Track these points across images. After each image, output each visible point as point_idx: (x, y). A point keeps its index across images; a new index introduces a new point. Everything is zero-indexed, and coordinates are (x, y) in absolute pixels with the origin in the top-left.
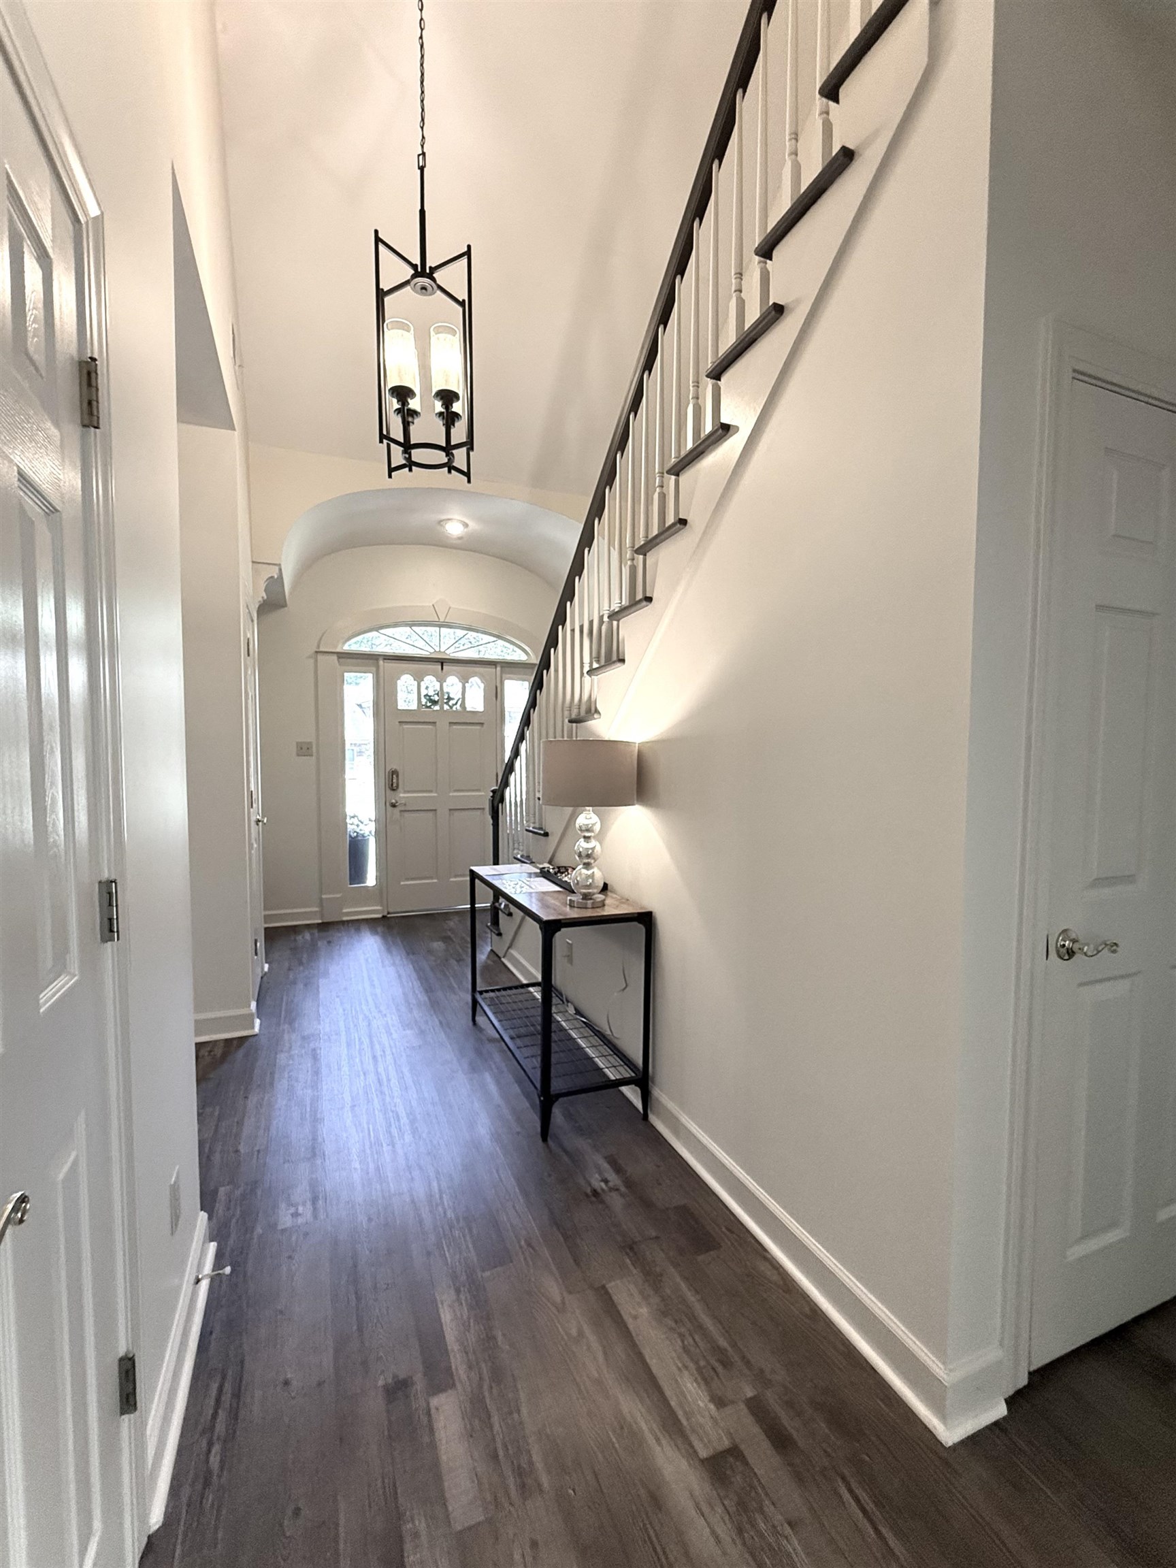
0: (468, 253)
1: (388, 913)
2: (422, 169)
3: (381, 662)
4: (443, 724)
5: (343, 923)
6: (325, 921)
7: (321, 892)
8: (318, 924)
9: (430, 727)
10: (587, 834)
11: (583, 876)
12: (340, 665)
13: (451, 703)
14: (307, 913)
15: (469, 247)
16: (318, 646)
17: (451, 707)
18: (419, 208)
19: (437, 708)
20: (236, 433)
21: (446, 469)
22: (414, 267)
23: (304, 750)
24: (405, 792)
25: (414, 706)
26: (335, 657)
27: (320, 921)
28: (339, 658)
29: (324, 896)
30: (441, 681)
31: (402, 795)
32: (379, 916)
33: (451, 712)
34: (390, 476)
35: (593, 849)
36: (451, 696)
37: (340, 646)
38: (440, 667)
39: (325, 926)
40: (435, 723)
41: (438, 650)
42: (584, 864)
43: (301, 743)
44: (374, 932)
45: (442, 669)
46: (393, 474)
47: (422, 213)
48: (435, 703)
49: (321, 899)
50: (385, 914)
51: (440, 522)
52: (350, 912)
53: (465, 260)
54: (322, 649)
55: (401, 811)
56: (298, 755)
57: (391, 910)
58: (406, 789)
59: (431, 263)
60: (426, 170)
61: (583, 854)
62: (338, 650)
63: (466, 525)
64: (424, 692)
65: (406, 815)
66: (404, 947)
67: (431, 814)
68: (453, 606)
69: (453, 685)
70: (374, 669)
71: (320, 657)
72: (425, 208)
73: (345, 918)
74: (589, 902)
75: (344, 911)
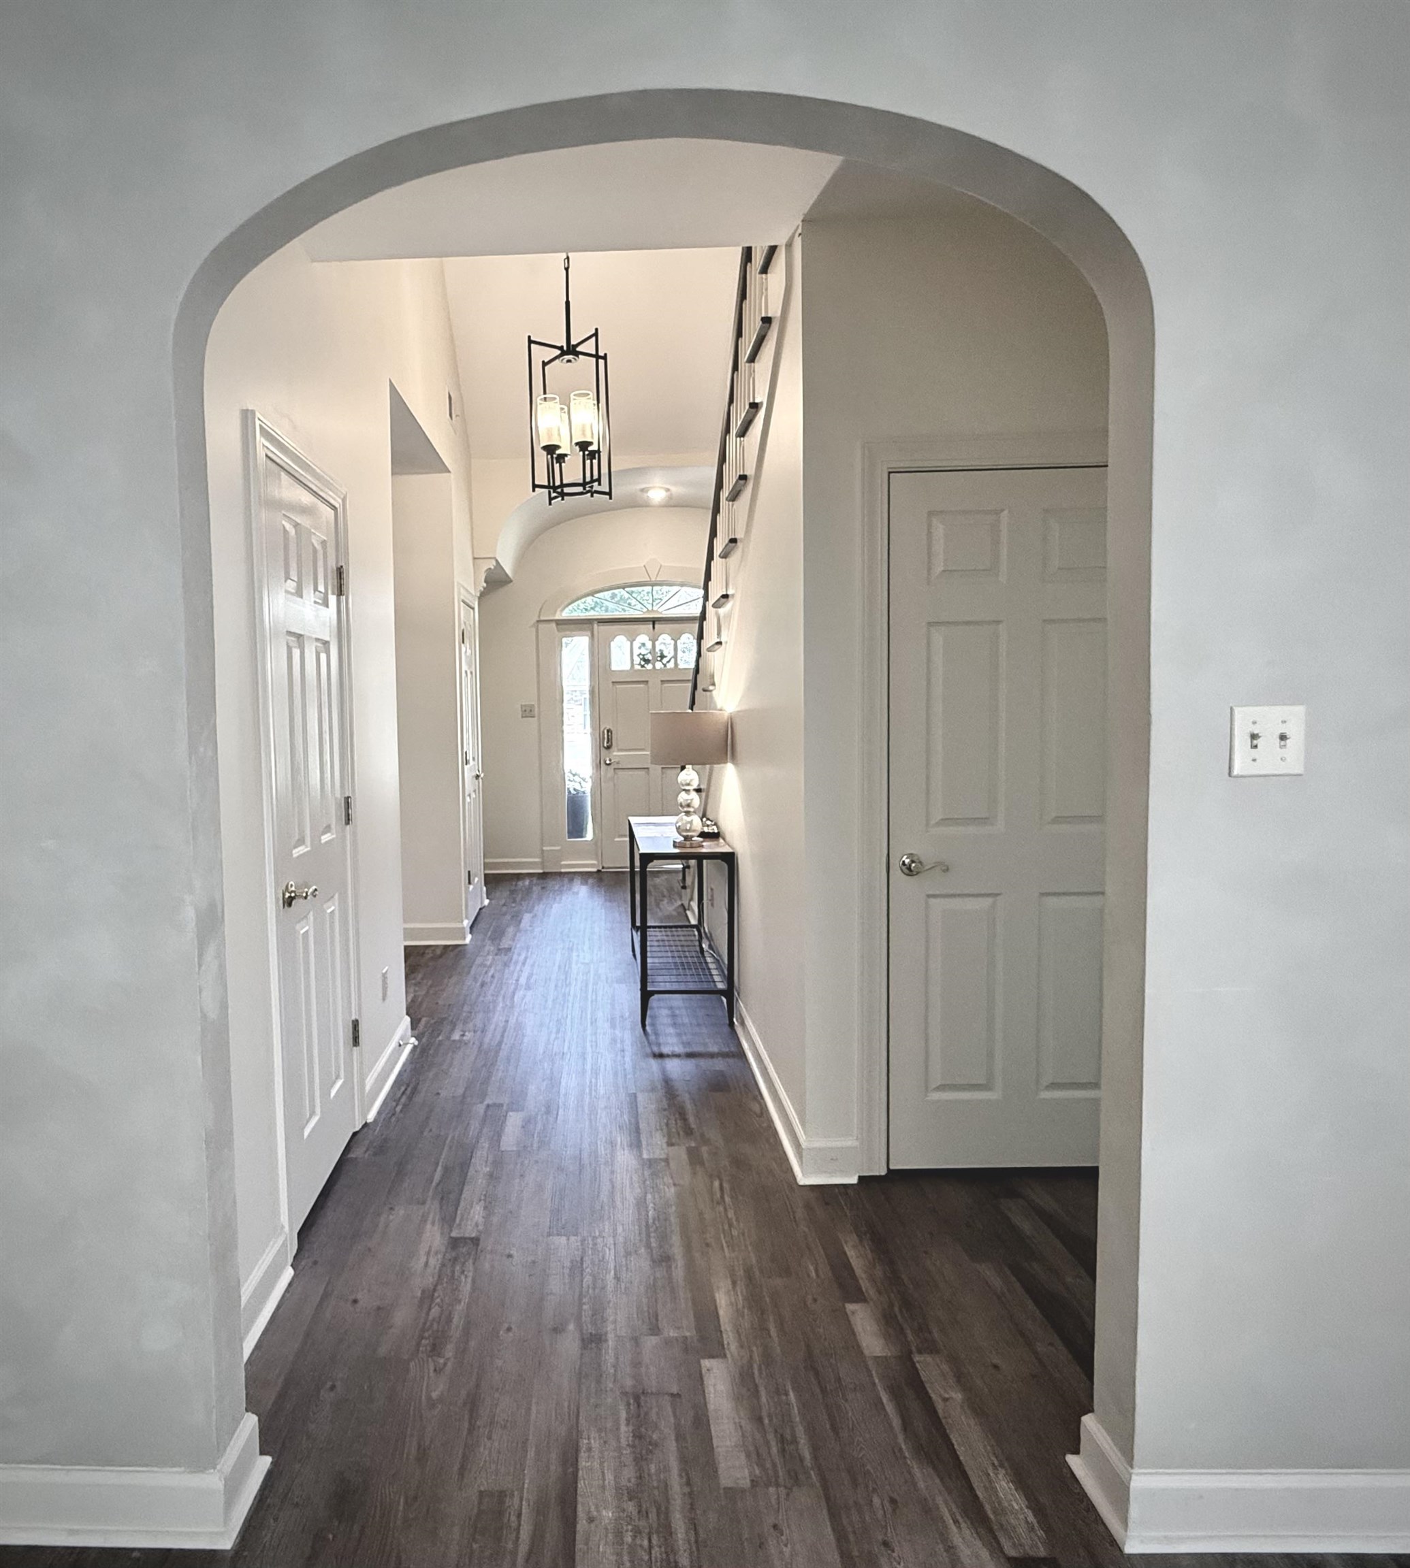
0: (596, 334)
1: (603, 868)
2: (567, 269)
3: (595, 626)
4: (654, 682)
5: (561, 874)
6: (546, 871)
7: (542, 844)
8: (539, 874)
9: (642, 686)
10: (687, 788)
11: (684, 822)
12: (558, 631)
13: (665, 661)
14: (530, 863)
15: (597, 330)
16: (539, 616)
17: (665, 665)
18: (565, 299)
19: (649, 667)
20: (452, 476)
21: (589, 494)
22: (561, 348)
23: (528, 712)
24: (620, 750)
25: (627, 667)
26: (554, 625)
27: (541, 871)
28: (557, 624)
29: (545, 848)
30: (654, 640)
31: (615, 753)
32: (595, 870)
33: (664, 670)
34: (550, 504)
35: (692, 800)
36: (665, 654)
37: (558, 613)
38: (651, 626)
39: (544, 876)
40: (647, 682)
41: (650, 609)
42: (685, 812)
43: (525, 706)
44: (585, 882)
45: (654, 628)
46: (553, 502)
47: (568, 303)
48: (647, 661)
49: (543, 851)
50: (600, 868)
51: (642, 490)
52: (570, 864)
53: (594, 338)
54: (542, 618)
55: (615, 769)
56: (522, 717)
57: (605, 866)
58: (620, 748)
59: (573, 342)
60: (570, 270)
61: (683, 804)
62: (557, 617)
63: (668, 490)
64: (636, 652)
65: (620, 773)
66: (605, 896)
67: (643, 773)
68: (663, 564)
69: (665, 643)
70: (589, 633)
71: (541, 626)
72: (570, 299)
73: (563, 870)
74: (688, 843)
75: (563, 863)
